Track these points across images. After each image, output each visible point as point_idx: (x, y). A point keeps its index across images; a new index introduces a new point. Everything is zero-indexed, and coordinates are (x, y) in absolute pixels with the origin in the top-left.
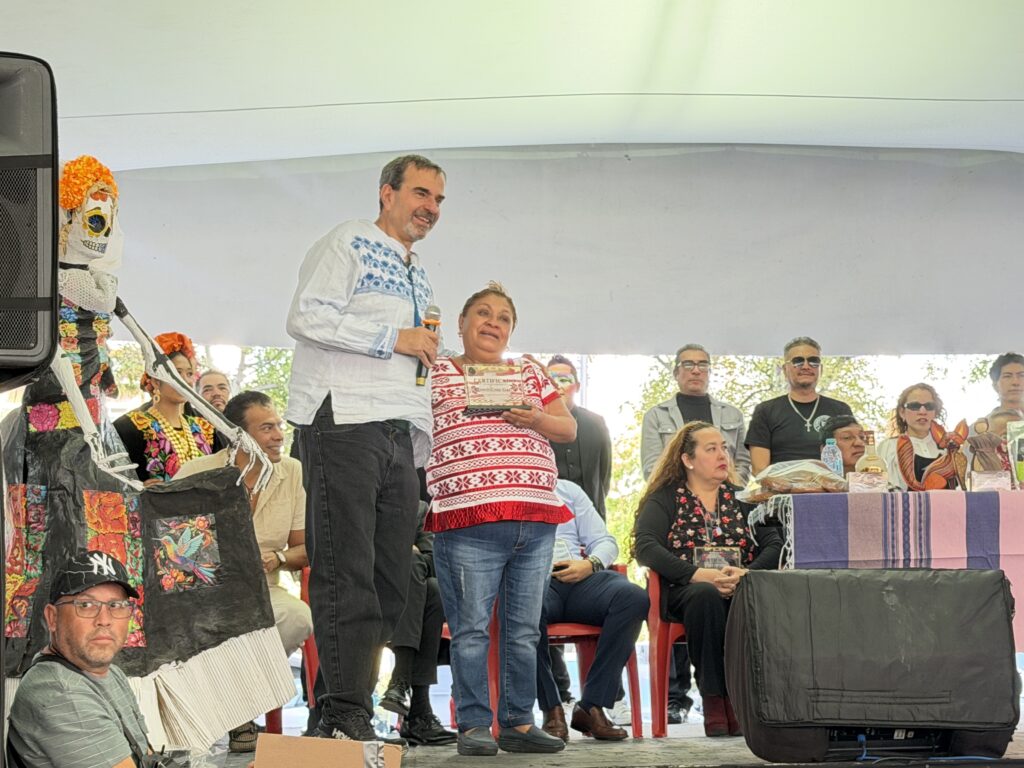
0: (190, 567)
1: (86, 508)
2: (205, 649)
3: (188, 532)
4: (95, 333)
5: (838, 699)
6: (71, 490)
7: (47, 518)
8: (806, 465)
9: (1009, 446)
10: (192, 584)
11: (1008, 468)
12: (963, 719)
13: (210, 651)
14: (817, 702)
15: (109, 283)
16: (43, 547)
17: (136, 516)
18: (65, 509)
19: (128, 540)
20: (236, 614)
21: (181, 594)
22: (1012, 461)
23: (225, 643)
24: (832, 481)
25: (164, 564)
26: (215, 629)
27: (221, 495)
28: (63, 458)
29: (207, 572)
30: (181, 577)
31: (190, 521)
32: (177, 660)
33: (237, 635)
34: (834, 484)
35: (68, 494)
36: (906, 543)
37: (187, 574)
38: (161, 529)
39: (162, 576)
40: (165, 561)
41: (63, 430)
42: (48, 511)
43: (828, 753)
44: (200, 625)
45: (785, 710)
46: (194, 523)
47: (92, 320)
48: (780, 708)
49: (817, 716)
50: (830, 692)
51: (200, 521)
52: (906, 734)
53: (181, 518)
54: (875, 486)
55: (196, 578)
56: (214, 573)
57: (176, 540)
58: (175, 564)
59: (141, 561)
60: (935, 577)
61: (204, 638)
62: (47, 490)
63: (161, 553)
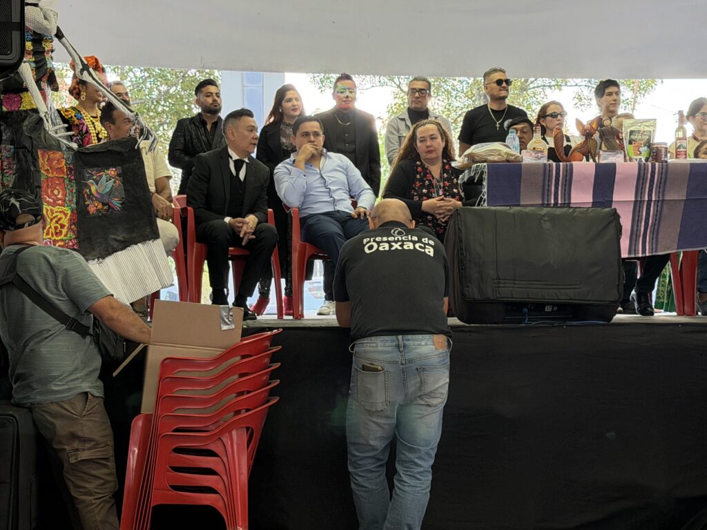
0: (106, 200)
1: (41, 161)
2: (116, 251)
3: (104, 177)
4: (44, 48)
5: (512, 285)
6: (30, 149)
7: (15, 167)
8: (496, 146)
9: (624, 135)
10: (107, 210)
11: (622, 148)
12: (588, 299)
13: (119, 253)
14: (499, 287)
15: (52, 16)
16: (13, 185)
17: (71, 166)
18: (27, 161)
19: (67, 182)
20: (135, 230)
21: (100, 217)
22: (625, 144)
23: (129, 248)
24: (512, 155)
25: (89, 198)
26: (122, 239)
27: (126, 155)
28: (24, 128)
29: (116, 203)
30: (100, 206)
31: (106, 171)
32: (98, 258)
33: (136, 244)
34: (513, 157)
35: (28, 151)
36: (556, 193)
37: (104, 204)
38: (87, 175)
39: (88, 205)
40: (90, 196)
41: (24, 110)
42: (15, 162)
43: (504, 319)
44: (113, 237)
45: (479, 292)
46: (109, 172)
47: (42, 40)
48: (476, 291)
49: (498, 295)
50: (507, 281)
51: (112, 172)
52: (553, 308)
53: (100, 169)
54: (539, 159)
55: (109, 207)
56: (121, 204)
57: (97, 183)
58: (96, 198)
59: (75, 195)
60: (574, 212)
61: (115, 244)
62: (14, 148)
63: (88, 190)
